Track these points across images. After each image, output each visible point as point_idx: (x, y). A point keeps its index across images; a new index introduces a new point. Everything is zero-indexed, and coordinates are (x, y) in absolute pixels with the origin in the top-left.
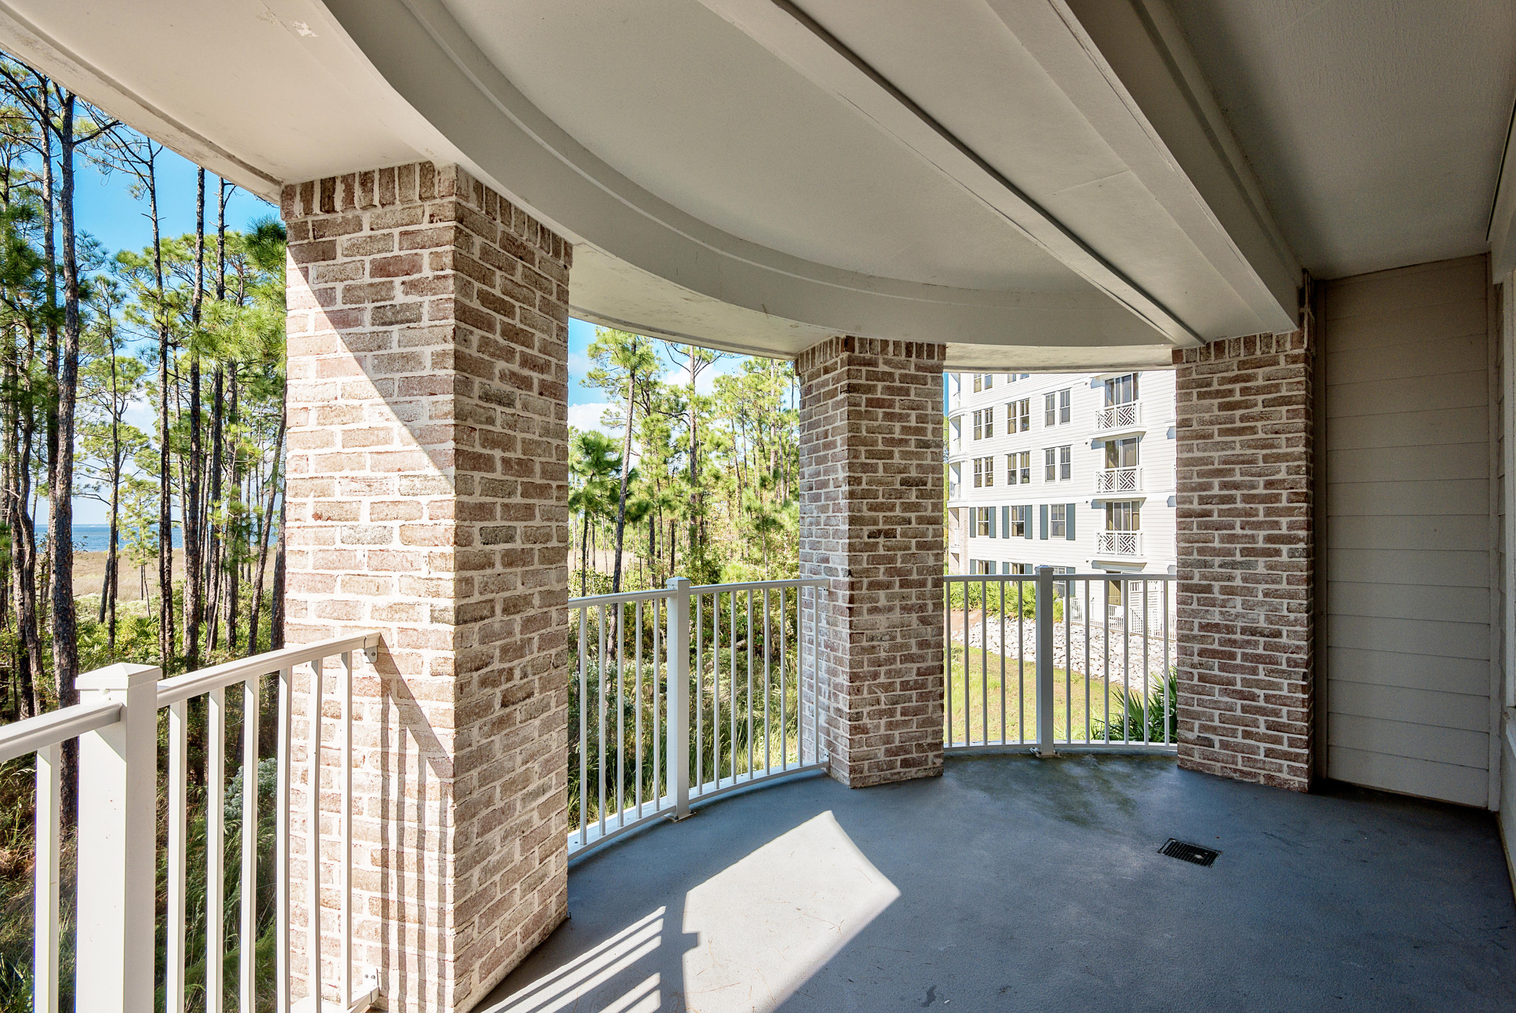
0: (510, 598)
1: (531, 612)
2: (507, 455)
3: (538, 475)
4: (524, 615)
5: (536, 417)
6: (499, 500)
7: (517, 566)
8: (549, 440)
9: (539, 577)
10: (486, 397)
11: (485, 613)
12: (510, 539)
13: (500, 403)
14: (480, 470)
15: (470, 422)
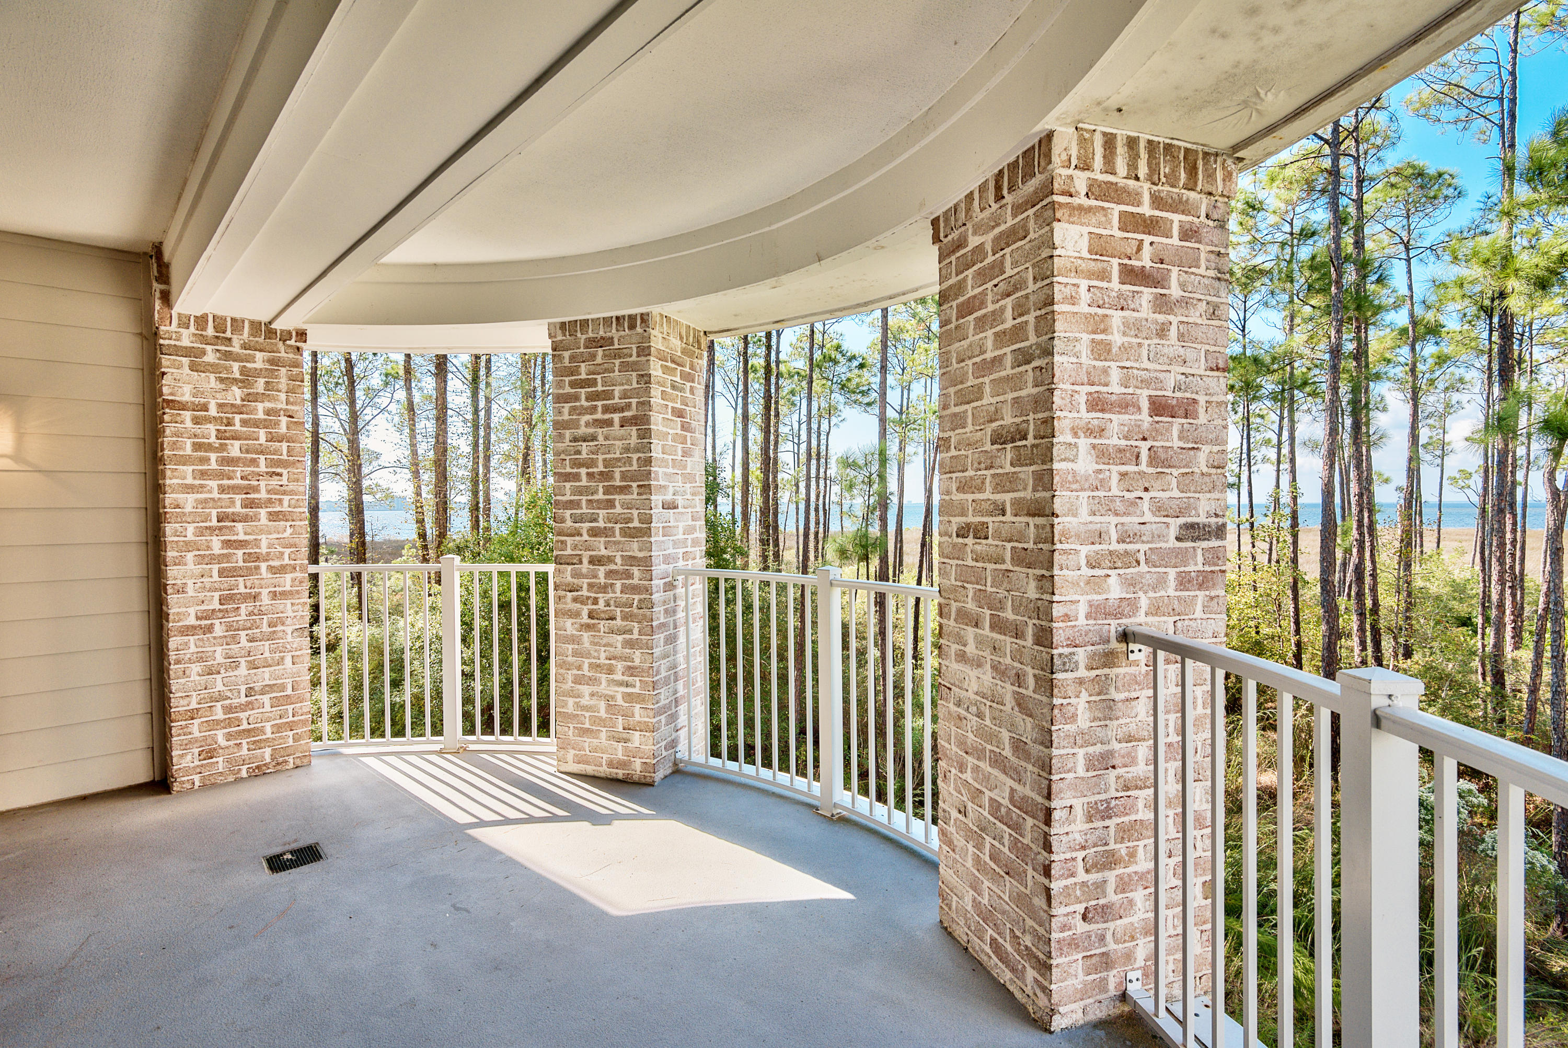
0: (596, 556)
1: (613, 567)
2: (590, 470)
3: (618, 480)
4: (608, 568)
5: (617, 442)
6: (584, 498)
7: (601, 537)
8: (629, 455)
9: (621, 546)
10: (575, 440)
11: (575, 561)
12: (595, 520)
13: (584, 441)
14: (569, 481)
15: (563, 456)
